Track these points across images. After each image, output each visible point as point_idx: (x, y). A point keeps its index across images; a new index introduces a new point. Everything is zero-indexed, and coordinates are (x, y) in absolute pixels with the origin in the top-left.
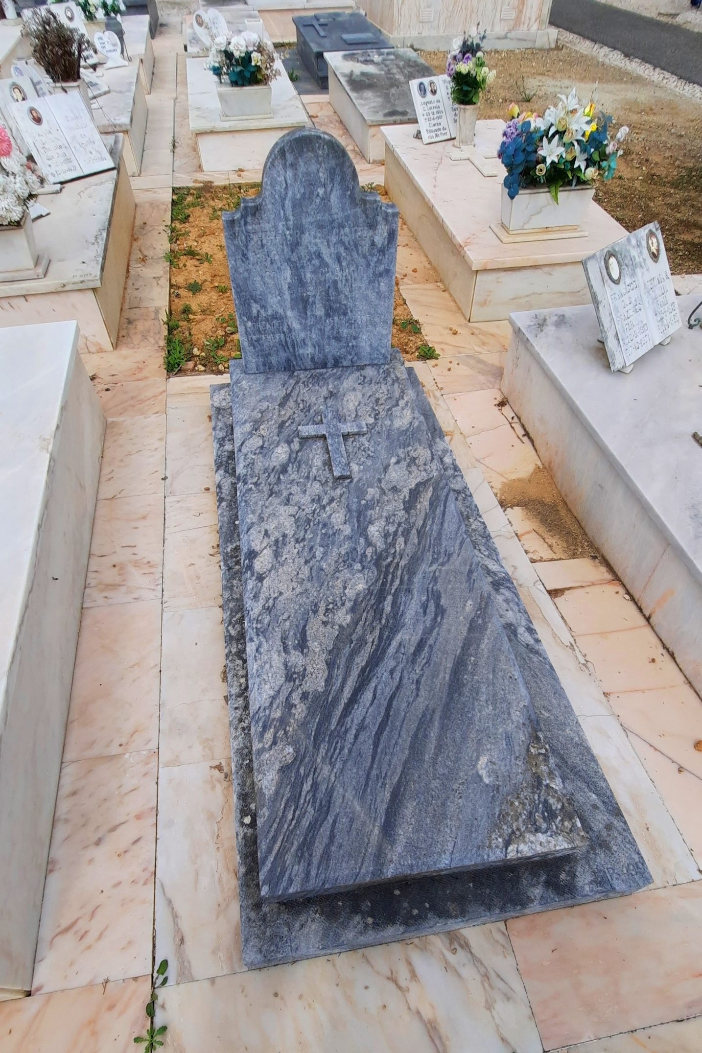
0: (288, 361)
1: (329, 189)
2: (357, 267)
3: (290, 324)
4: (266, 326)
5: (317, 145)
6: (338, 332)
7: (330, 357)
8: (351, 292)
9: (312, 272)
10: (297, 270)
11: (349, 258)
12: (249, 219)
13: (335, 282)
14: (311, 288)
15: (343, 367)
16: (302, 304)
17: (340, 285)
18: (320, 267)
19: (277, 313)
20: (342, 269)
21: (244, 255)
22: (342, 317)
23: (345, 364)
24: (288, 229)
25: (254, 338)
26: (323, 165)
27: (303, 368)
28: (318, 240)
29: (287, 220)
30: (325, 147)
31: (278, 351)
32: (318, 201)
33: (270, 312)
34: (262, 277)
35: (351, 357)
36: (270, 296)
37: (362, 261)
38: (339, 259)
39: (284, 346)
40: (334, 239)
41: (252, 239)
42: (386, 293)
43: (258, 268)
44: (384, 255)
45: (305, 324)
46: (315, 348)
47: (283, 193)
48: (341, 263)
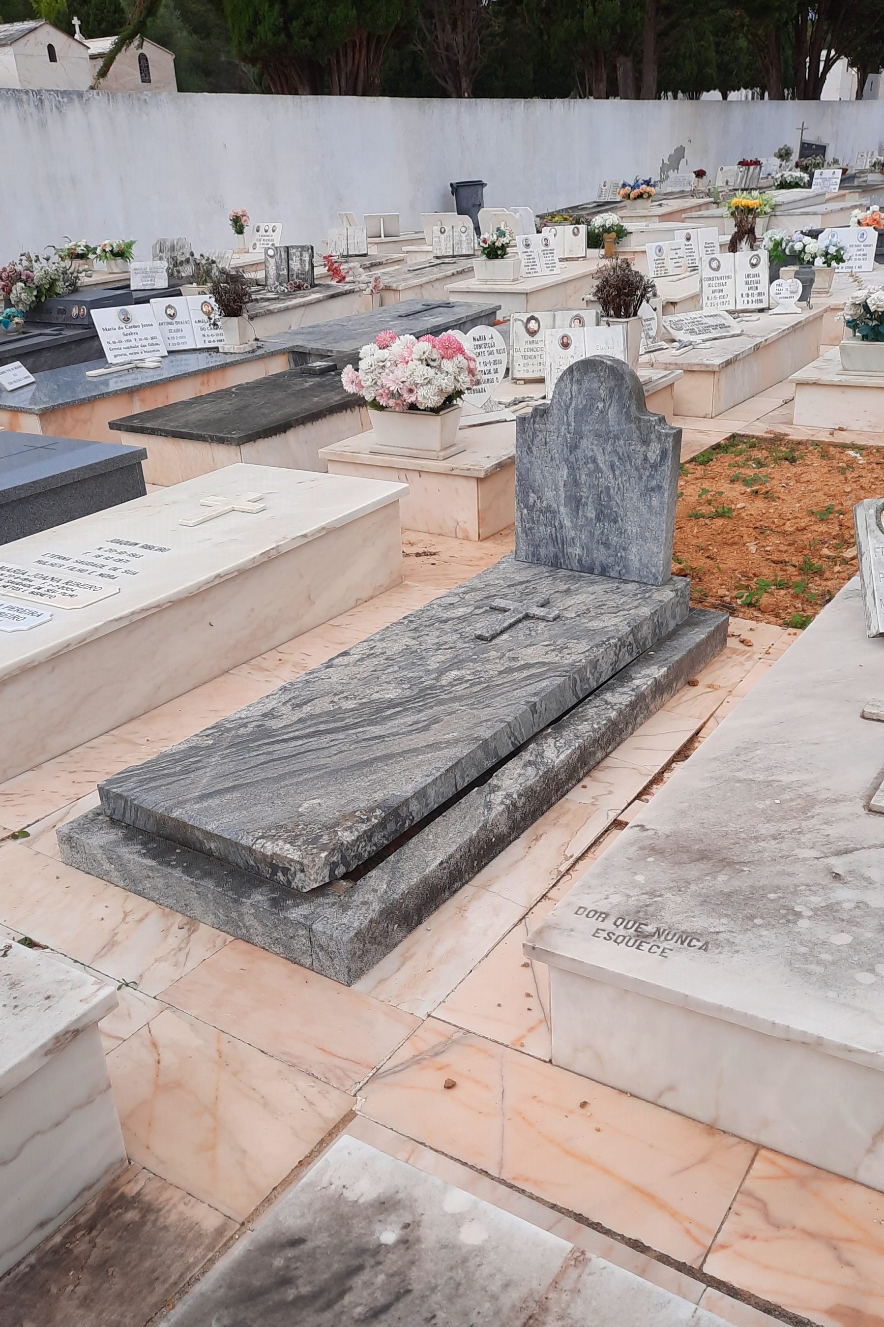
0: (556, 557)
1: (607, 404)
2: (630, 478)
3: (561, 520)
4: (539, 517)
6: (607, 539)
7: (597, 563)
8: (623, 500)
9: (586, 475)
10: (573, 469)
11: (622, 467)
12: (538, 419)
13: (608, 488)
14: (585, 490)
15: (610, 577)
16: (576, 503)
17: (611, 492)
18: (594, 472)
19: (551, 506)
20: (614, 477)
21: (529, 448)
22: (612, 524)
23: (612, 574)
24: (569, 433)
25: (527, 526)
26: (604, 384)
27: (570, 568)
28: (594, 447)
29: (569, 425)
31: (547, 544)
32: (597, 412)
33: (544, 504)
34: (542, 470)
35: (619, 568)
36: (546, 489)
37: (635, 473)
38: (612, 467)
39: (554, 541)
40: (609, 448)
41: (538, 436)
42: (658, 509)
43: (540, 462)
44: (656, 470)
45: (577, 523)
46: (583, 549)
47: (568, 402)
48: (614, 471)
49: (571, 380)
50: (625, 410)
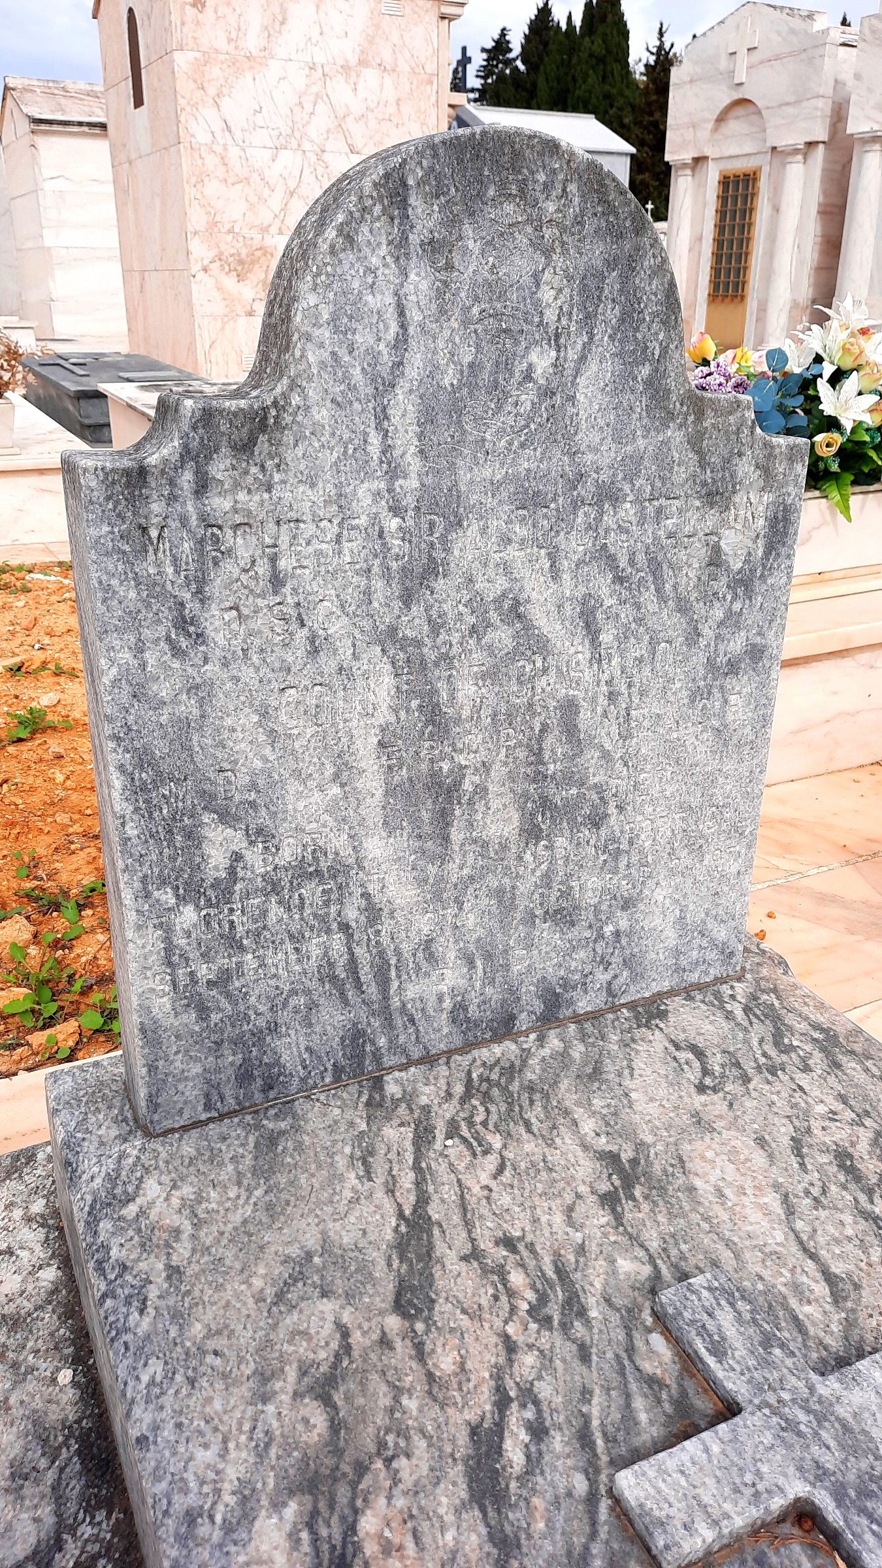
0: (356, 1038)
1: (572, 355)
2: (653, 643)
3: (371, 888)
4: (264, 913)
5: (541, 177)
6: (566, 894)
8: (624, 737)
11: (626, 614)
12: (220, 468)
13: (570, 707)
14: (475, 739)
15: (577, 1019)
17: (585, 718)
18: (513, 655)
19: (319, 851)
20: (597, 659)
21: (183, 623)
23: (584, 1005)
25: (204, 971)
26: (558, 260)
27: (416, 1053)
29: (394, 472)
30: (572, 188)
31: (312, 1006)
32: (527, 398)
33: (287, 854)
35: (608, 976)
36: (293, 786)
37: (670, 623)
40: (576, 545)
41: (229, 552)
42: (748, 730)
43: (248, 674)
44: (749, 594)
45: (440, 879)
46: (471, 963)
47: (387, 358)
48: (592, 631)
49: (400, 246)
50: (645, 371)
